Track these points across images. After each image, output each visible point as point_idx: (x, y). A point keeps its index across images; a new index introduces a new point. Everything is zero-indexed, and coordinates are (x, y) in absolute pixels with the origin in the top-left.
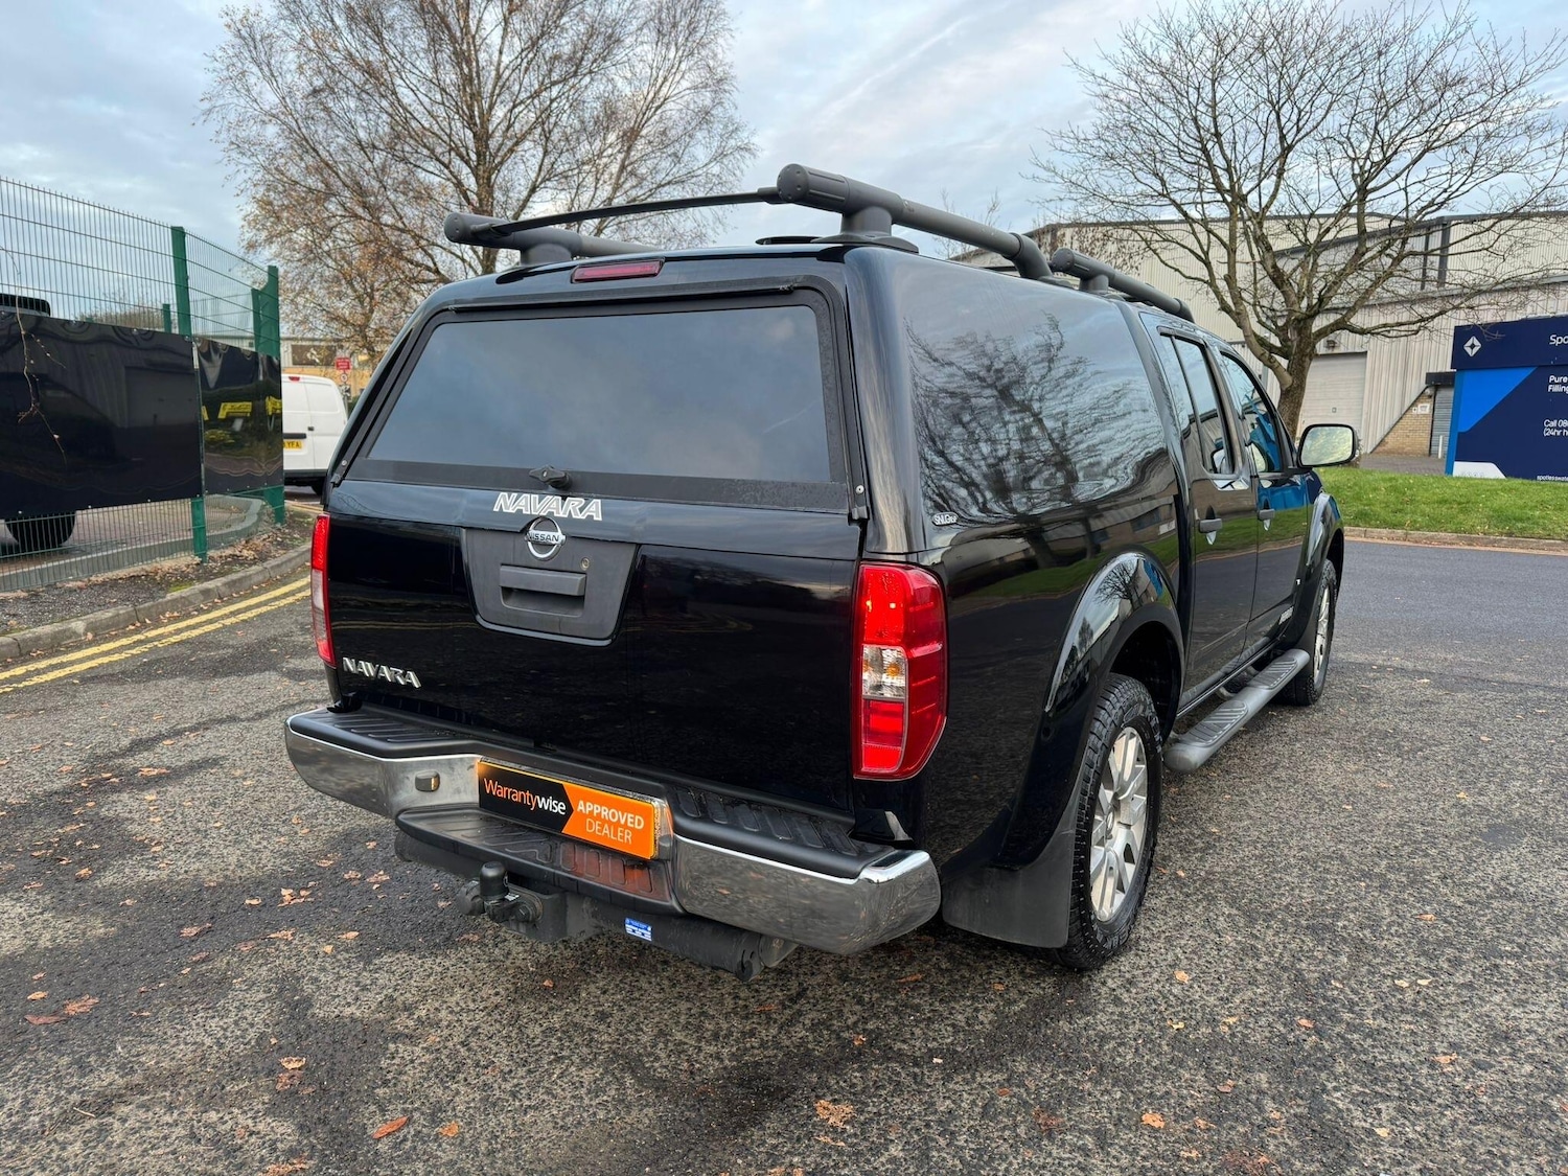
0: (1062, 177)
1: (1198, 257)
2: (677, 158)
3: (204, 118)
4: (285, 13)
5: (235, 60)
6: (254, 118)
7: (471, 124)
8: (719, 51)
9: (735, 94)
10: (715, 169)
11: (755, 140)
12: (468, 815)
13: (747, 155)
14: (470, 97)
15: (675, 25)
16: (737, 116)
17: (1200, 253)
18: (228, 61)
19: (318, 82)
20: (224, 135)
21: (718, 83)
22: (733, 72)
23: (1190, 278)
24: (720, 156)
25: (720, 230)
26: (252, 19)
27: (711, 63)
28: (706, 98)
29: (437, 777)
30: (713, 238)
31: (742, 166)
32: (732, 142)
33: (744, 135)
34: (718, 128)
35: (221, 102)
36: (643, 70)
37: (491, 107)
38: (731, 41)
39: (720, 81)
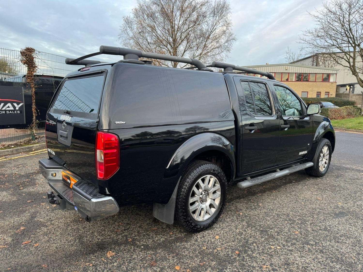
0: (307, 42)
1: (347, 61)
2: (217, 42)
3: (118, 39)
4: (135, 16)
5: (125, 27)
6: (128, 39)
7: (172, 37)
8: (228, 17)
9: (232, 27)
10: (226, 44)
11: (236, 37)
12: (60, 182)
13: (234, 41)
14: (173, 32)
15: (218, 12)
16: (232, 32)
17: (347, 60)
18: (124, 27)
19: (140, 31)
20: (122, 43)
21: (228, 24)
22: (232, 22)
23: (344, 66)
24: (227, 41)
25: (227, 58)
26: (128, 18)
27: (226, 20)
28: (225, 28)
29: (56, 174)
30: (225, 60)
31: (232, 43)
32: (230, 38)
33: (233, 36)
34: (227, 35)
35: (122, 36)
36: (210, 23)
37: (177, 33)
38: (231, 15)
39: (229, 24)
